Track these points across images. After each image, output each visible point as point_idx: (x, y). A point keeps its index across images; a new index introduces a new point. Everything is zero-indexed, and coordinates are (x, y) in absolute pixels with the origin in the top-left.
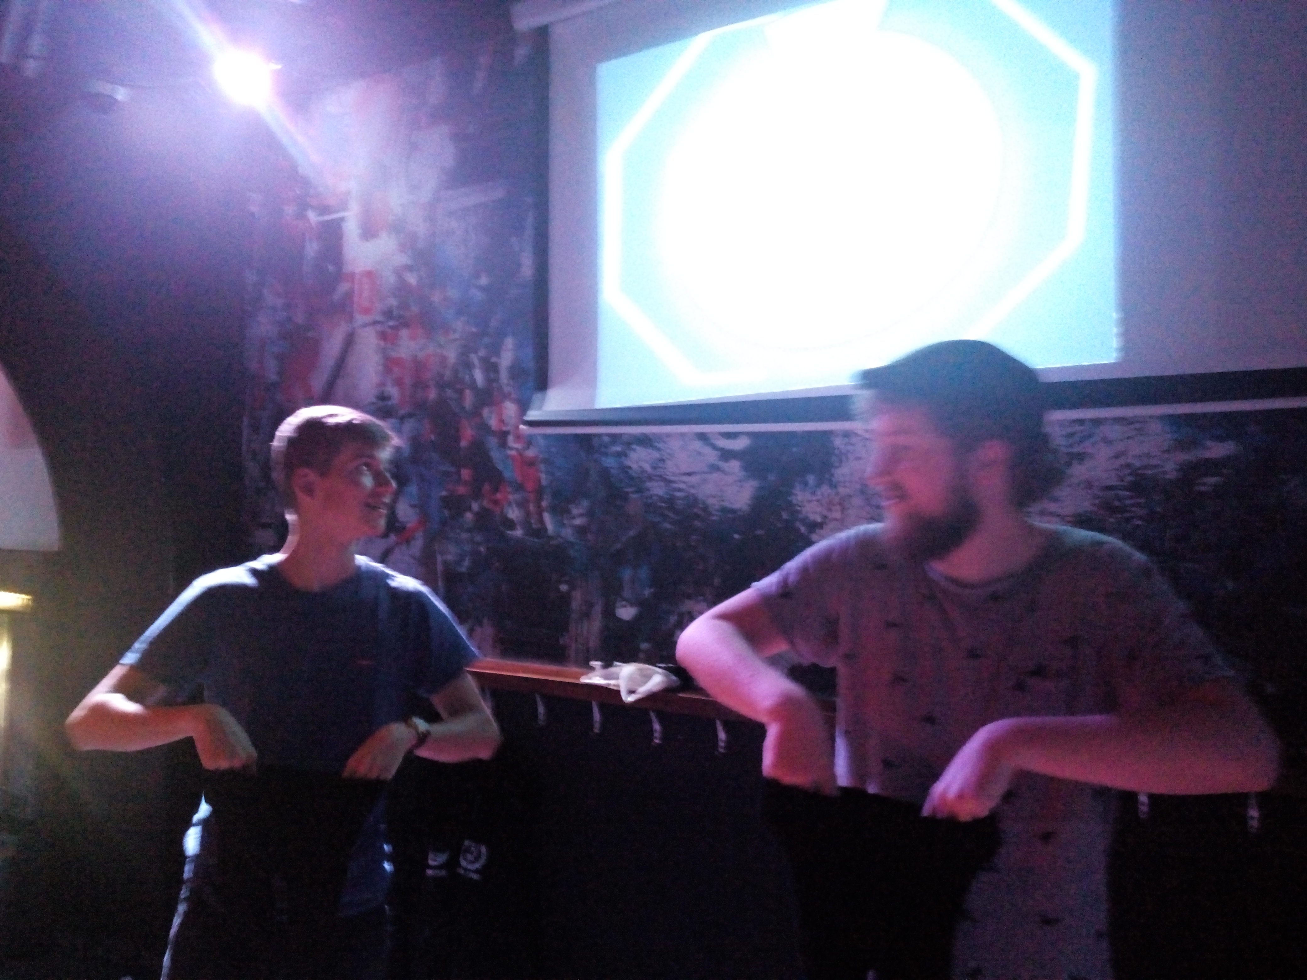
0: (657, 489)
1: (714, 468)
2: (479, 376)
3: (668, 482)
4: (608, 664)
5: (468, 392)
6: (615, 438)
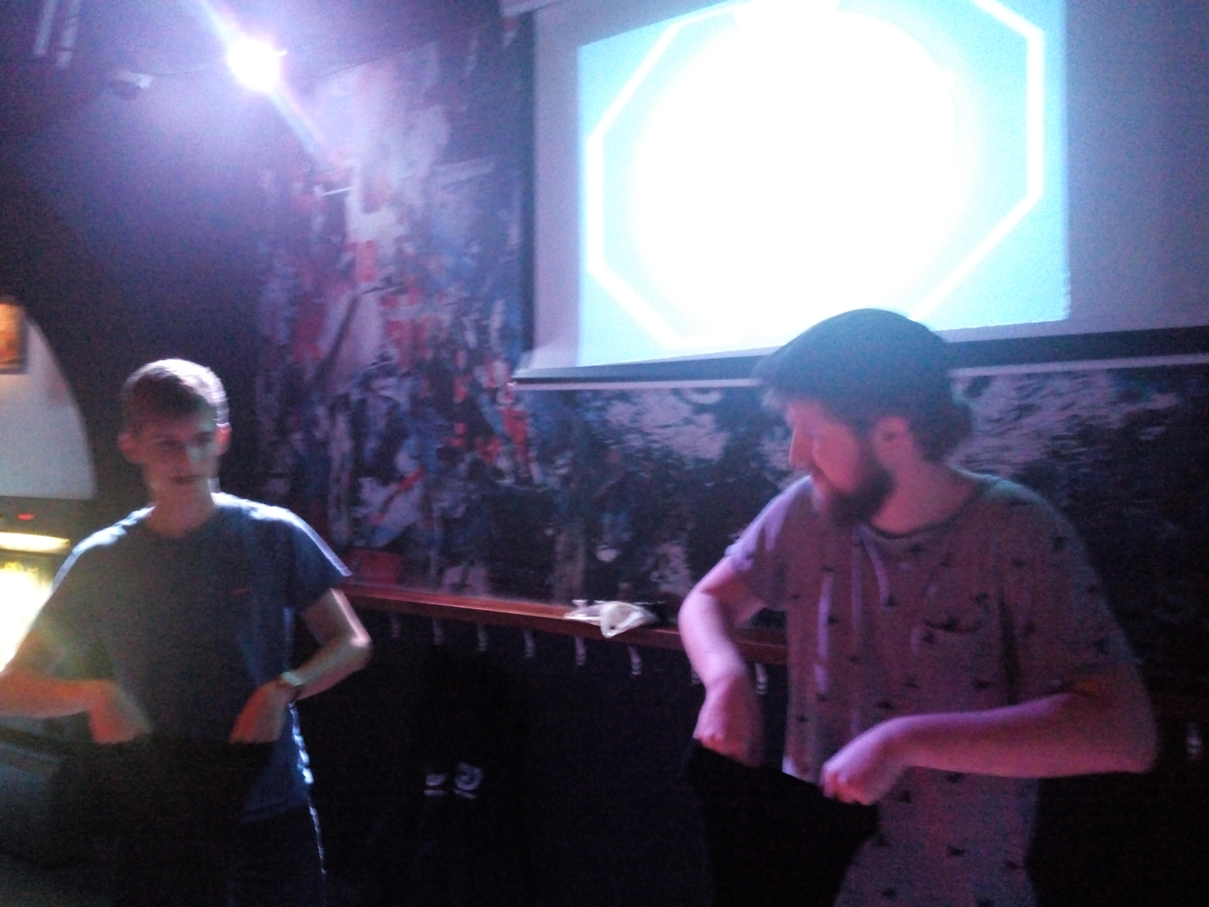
0: (635, 441)
1: (688, 421)
2: (471, 338)
3: (645, 434)
4: (590, 603)
5: (461, 353)
6: (596, 393)
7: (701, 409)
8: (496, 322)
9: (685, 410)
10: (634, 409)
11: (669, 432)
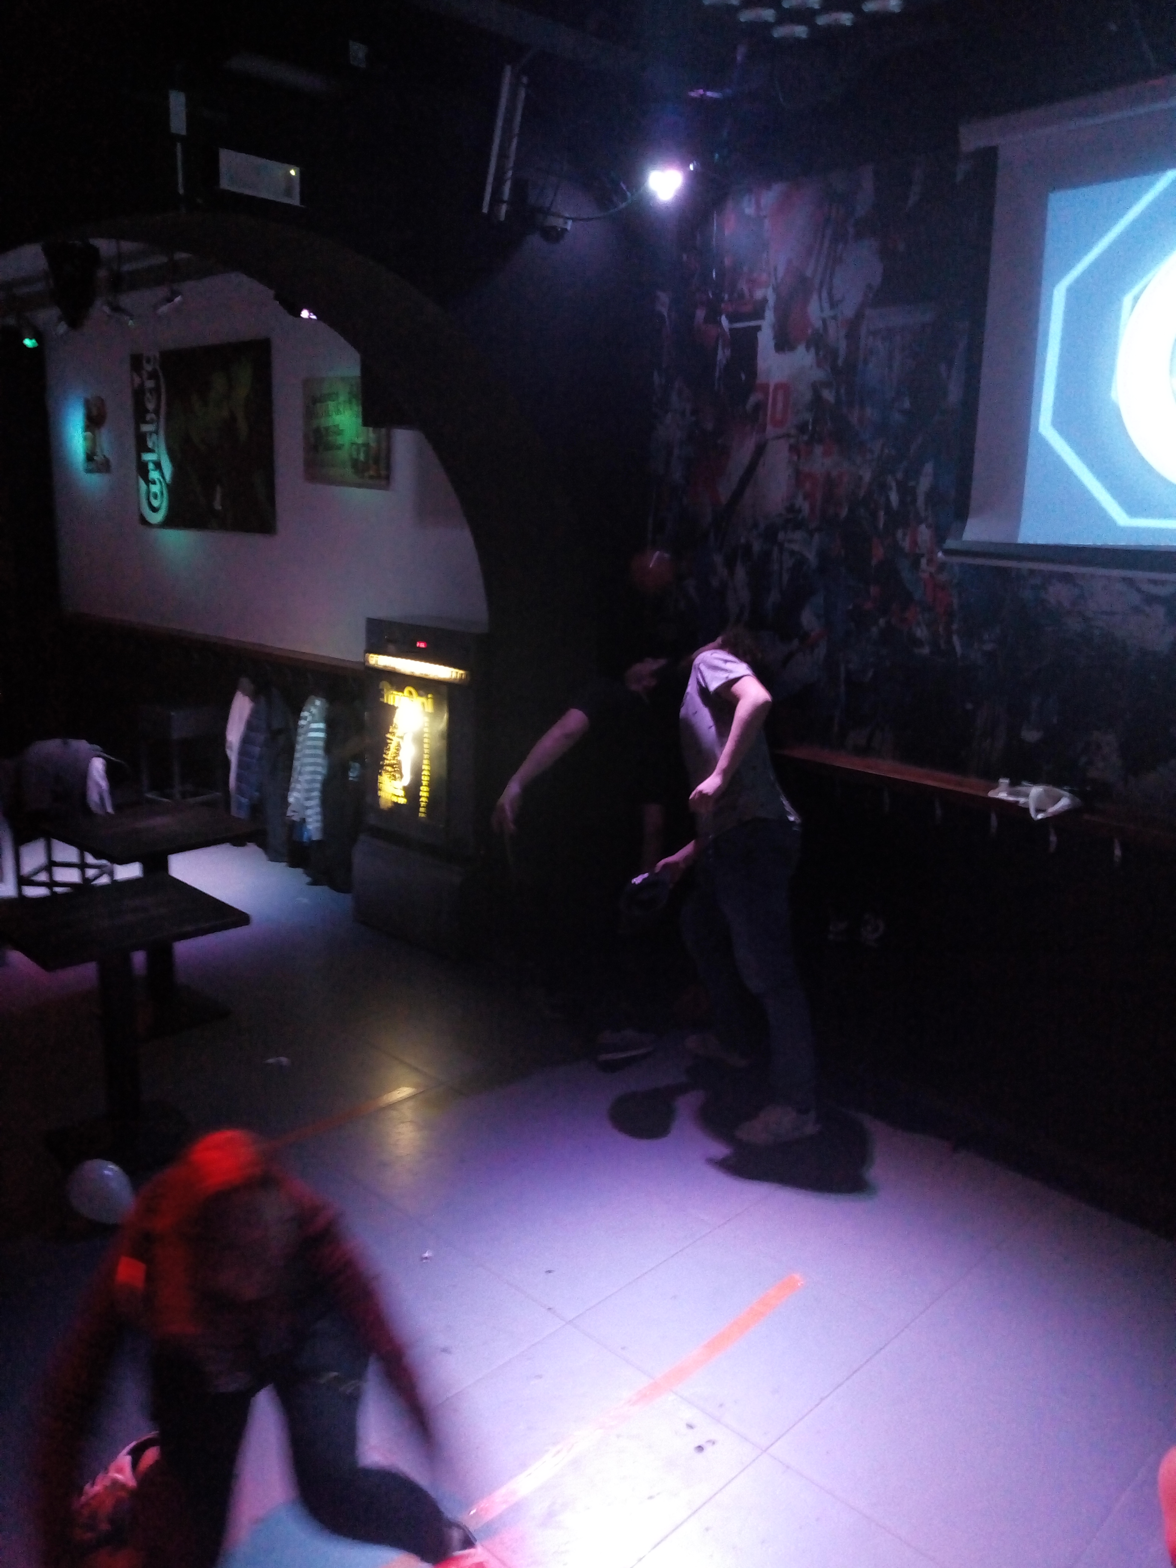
0: (1074, 625)
1: (1137, 611)
2: (894, 497)
3: (1086, 619)
4: (1015, 782)
5: (882, 513)
7: (1152, 600)
8: (924, 484)
9: (1135, 599)
10: (1077, 592)
11: (1116, 620)
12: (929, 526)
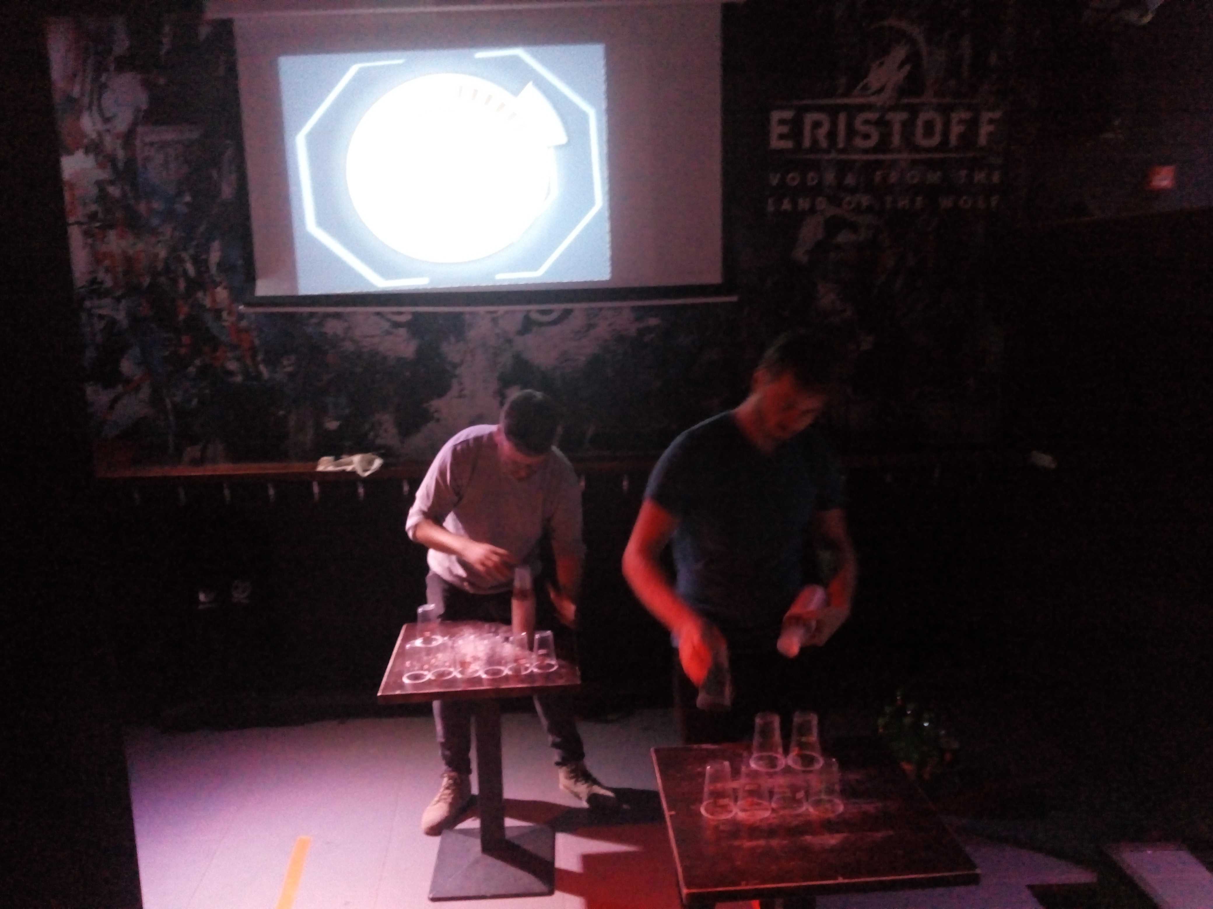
1: (388, 333)
2: (191, 269)
3: (356, 342)
4: (338, 457)
5: (181, 280)
6: (312, 315)
7: (397, 325)
8: (215, 256)
9: (386, 325)
10: (346, 324)
11: (376, 340)
12: (225, 288)
